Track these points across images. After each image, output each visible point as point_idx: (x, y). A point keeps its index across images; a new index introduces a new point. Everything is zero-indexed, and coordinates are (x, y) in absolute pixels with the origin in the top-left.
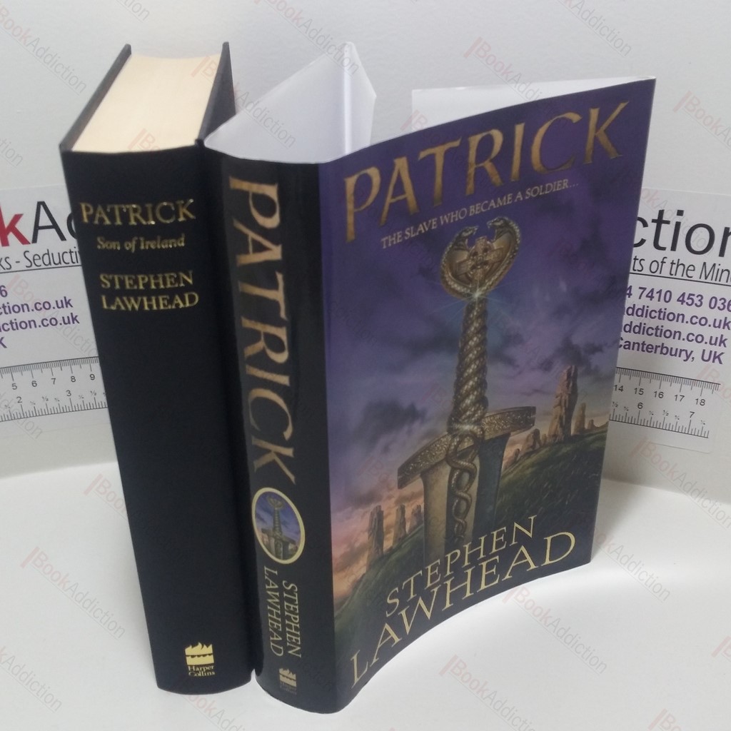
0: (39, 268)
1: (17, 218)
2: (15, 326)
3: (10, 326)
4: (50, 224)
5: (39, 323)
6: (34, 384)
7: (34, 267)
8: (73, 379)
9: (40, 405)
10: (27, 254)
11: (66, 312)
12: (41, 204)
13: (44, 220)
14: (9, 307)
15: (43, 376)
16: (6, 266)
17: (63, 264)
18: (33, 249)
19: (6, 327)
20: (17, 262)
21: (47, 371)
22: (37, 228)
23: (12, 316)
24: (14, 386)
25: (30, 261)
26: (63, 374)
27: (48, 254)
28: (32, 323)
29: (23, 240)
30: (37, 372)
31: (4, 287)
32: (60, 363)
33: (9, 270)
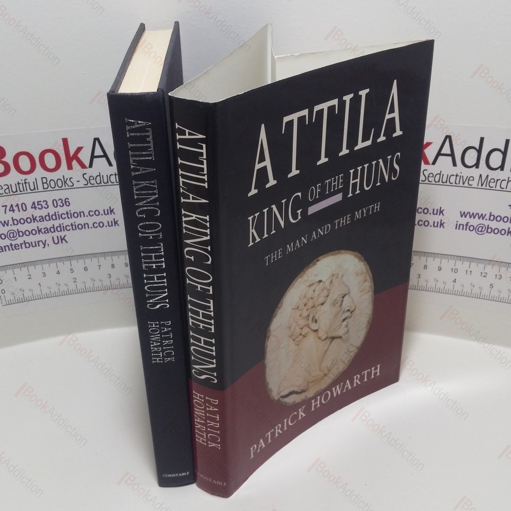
0: (93, 186)
1: (79, 149)
2: (74, 227)
3: (71, 227)
4: (102, 154)
5: (91, 225)
6: (86, 269)
7: (89, 185)
8: (113, 266)
9: (89, 284)
10: (85, 175)
11: (110, 218)
12: (97, 140)
13: (98, 151)
14: (71, 213)
15: (92, 263)
16: (70, 184)
17: (110, 183)
18: (89, 172)
19: (68, 228)
20: (78, 181)
21: (95, 260)
22: (93, 157)
23: (73, 220)
24: (72, 270)
25: (87, 181)
26: (106, 262)
27: (100, 176)
28: (86, 225)
29: (83, 166)
30: (88, 261)
31: (68, 199)
32: (104, 254)
33: (72, 187)
